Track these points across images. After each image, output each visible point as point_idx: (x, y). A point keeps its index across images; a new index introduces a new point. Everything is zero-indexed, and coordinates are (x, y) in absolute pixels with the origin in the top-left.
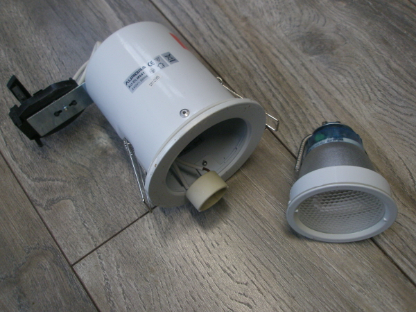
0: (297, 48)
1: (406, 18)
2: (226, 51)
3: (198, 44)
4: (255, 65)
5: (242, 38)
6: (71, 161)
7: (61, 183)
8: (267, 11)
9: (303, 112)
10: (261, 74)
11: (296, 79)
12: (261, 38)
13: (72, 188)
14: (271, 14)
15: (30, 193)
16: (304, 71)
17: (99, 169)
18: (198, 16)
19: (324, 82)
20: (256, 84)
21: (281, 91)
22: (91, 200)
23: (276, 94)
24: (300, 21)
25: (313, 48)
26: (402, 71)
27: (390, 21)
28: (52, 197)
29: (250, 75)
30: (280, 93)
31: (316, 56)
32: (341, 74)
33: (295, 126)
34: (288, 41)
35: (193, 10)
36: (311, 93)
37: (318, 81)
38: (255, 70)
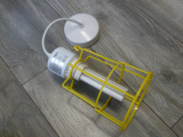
1: (131, 8)
6: (21, 54)
7: (18, 61)
8: (86, 6)
13: (21, 62)
14: (87, 7)
15: (7, 64)
17: (30, 56)
18: (63, 7)
19: (104, 28)
22: (28, 65)
24: (97, 9)
25: (101, 17)
26: (129, 24)
27: (126, 9)
28: (15, 65)
31: (101, 20)
32: (109, 25)
35: (61, 6)
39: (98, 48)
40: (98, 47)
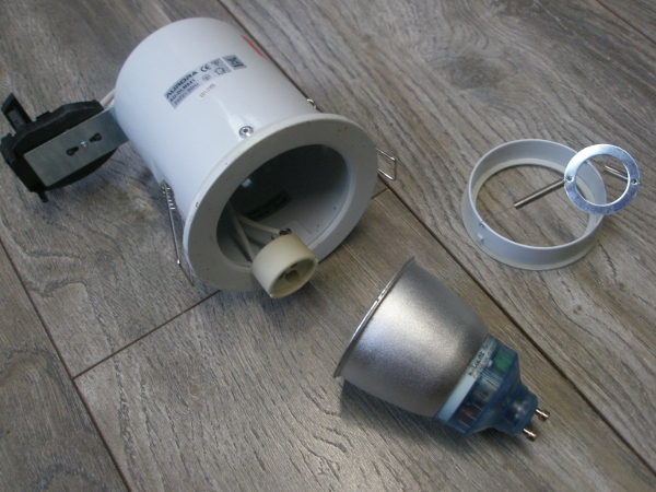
0: (442, 79)
1: (611, 38)
2: (336, 81)
3: (295, 71)
4: (378, 101)
5: (361, 64)
6: (90, 229)
7: (71, 260)
8: (401, 28)
9: (446, 167)
10: (385, 113)
11: (438, 121)
12: (389, 64)
13: (86, 266)
14: (407, 32)
15: (24, 272)
16: (452, 110)
17: (131, 241)
18: (298, 33)
19: (481, 125)
20: (377, 127)
21: (413, 136)
22: (113, 284)
23: (407, 141)
24: (450, 42)
25: (466, 78)
26: (601, 112)
27: (586, 43)
28: (55, 279)
29: (369, 114)
30: (412, 140)
31: (470, 90)
32: (507, 115)
33: (432, 187)
34: (430, 69)
35: (291, 27)
36: (460, 141)
37: (471, 124)
38: (377, 107)
39: (448, 220)
40: (449, 212)
